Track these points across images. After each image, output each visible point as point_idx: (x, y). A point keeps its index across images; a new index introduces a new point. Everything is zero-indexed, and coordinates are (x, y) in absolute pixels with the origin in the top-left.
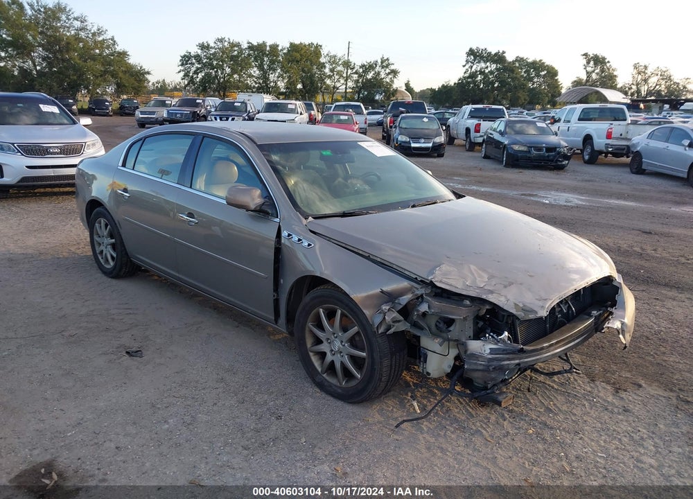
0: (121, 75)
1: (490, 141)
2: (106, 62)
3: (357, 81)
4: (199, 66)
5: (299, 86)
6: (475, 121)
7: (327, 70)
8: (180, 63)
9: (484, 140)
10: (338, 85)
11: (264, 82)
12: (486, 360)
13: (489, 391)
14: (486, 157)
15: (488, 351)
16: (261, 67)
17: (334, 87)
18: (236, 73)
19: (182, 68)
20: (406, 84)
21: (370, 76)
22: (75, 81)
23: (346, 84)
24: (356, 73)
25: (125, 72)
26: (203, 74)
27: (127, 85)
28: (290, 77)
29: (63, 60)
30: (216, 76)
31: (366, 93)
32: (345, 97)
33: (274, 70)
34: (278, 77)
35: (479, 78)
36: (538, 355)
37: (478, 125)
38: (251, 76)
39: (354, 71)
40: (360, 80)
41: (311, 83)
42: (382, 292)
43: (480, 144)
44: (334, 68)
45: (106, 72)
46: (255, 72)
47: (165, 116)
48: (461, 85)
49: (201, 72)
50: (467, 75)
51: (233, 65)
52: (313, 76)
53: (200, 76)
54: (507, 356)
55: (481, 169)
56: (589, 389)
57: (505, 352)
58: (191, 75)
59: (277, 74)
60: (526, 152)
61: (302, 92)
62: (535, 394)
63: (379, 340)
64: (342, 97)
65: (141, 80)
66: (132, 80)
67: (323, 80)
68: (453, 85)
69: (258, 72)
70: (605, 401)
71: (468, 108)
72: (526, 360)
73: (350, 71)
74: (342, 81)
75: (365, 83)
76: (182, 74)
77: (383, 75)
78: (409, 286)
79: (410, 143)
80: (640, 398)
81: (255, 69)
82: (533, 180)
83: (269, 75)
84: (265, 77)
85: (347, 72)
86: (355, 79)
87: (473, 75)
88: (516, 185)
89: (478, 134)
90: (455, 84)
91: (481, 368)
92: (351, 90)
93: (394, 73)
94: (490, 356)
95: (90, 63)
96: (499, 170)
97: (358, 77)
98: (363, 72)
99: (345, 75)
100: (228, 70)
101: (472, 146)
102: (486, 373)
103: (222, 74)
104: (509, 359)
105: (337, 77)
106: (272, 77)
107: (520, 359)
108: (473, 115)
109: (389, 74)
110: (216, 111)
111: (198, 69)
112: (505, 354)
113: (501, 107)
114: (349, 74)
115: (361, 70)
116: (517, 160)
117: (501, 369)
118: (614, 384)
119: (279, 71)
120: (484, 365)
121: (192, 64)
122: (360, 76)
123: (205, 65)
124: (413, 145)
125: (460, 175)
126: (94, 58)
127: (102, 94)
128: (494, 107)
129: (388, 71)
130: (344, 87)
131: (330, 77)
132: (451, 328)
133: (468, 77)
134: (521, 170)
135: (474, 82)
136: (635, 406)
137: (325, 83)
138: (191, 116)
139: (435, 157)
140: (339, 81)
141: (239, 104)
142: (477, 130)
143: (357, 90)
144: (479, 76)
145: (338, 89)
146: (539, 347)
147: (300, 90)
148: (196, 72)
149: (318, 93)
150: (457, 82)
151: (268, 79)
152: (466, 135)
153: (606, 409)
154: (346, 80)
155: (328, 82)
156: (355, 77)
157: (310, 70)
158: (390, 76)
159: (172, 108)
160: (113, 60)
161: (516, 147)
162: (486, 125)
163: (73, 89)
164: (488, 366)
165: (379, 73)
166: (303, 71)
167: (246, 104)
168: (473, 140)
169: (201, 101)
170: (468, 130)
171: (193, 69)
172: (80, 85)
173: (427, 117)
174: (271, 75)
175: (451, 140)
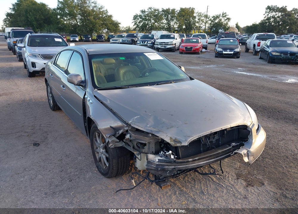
0: (109, 25)
1: (263, 51)
2: (104, 20)
3: (211, 24)
4: (141, 20)
5: (184, 27)
6: (258, 41)
7: (197, 20)
8: (133, 19)
9: (260, 50)
10: (201, 26)
11: (168, 26)
12: (155, 165)
13: (160, 180)
14: (261, 58)
15: (157, 160)
16: (167, 19)
17: (200, 27)
18: (156, 22)
19: (134, 21)
20: (236, 24)
21: (217, 21)
22: (91, 28)
23: (206, 25)
24: (210, 20)
25: (110, 24)
26: (142, 23)
27: (111, 29)
28: (180, 23)
29: (88, 20)
30: (148, 24)
31: (214, 29)
32: (205, 31)
33: (173, 20)
34: (174, 23)
35: (272, 20)
36: (187, 165)
37: (259, 43)
38: (163, 23)
39: (209, 19)
40: (212, 23)
41: (189, 25)
42: (111, 127)
43: (259, 52)
44: (200, 18)
45: (103, 24)
46: (165, 21)
47: (121, 41)
48: (263, 24)
49: (141, 22)
50: (265, 19)
51: (155, 19)
52: (190, 22)
53: (141, 24)
54: (167, 164)
55: (254, 64)
56: (232, 183)
57: (165, 162)
58: (137, 23)
59: (174, 22)
60: (279, 55)
61: (185, 29)
62: (201, 183)
63: (111, 150)
64: (204, 31)
65: (117, 27)
66: (113, 27)
67: (195, 24)
68: (258, 24)
69: (166, 21)
70: (237, 190)
71: (256, 35)
72: (179, 167)
73: (207, 19)
74: (203, 24)
75: (214, 25)
76: (134, 23)
77: (223, 20)
78: (122, 125)
79: (223, 52)
80: (258, 191)
81: (165, 20)
82: (279, 69)
83: (170, 22)
84: (169, 24)
85: (206, 20)
86: (210, 23)
87: (269, 19)
88: (268, 72)
89: (259, 47)
90: (259, 23)
91: (153, 168)
92: (208, 28)
93: (229, 19)
94: (157, 163)
95: (97, 20)
96: (264, 65)
97: (211, 22)
98: (214, 19)
99: (205, 21)
100: (153, 21)
101: (256, 53)
102: (156, 171)
103: (150, 23)
104: (167, 165)
105: (201, 22)
106: (172, 23)
107: (175, 166)
108: (258, 38)
109: (226, 20)
110: (141, 39)
111: (140, 21)
112: (166, 163)
113: (273, 34)
114: (207, 20)
115: (213, 19)
116: (274, 60)
117: (164, 170)
118: (249, 181)
119: (175, 20)
120: (154, 167)
121: (138, 19)
122: (212, 21)
123: (143, 19)
124: (224, 52)
125: (242, 67)
126: (99, 18)
127: (102, 33)
128: (269, 34)
129: (225, 18)
130: (204, 26)
131: (198, 22)
132: (145, 147)
133: (266, 20)
134: (275, 65)
135: (269, 22)
136: (252, 196)
137: (195, 25)
138: (131, 41)
139: (235, 58)
140: (202, 24)
141: (151, 36)
142: (259, 45)
143: (211, 28)
144: (272, 19)
145: (201, 27)
146: (186, 161)
147: (184, 28)
148: (139, 23)
149: (192, 29)
150: (260, 22)
151: (170, 24)
152: (254, 47)
153: (234, 196)
154: (206, 23)
155: (197, 24)
156: (210, 22)
157: (189, 19)
158: (226, 21)
159: (124, 38)
160: (106, 19)
161: (274, 54)
162: (263, 43)
163: (91, 31)
164: (157, 168)
165: (221, 20)
166: (186, 20)
167: (154, 35)
168: (256, 50)
169: (136, 35)
170: (254, 45)
171: (138, 21)
172: (93, 30)
173: (232, 40)
174: (171, 23)
175: (247, 50)
